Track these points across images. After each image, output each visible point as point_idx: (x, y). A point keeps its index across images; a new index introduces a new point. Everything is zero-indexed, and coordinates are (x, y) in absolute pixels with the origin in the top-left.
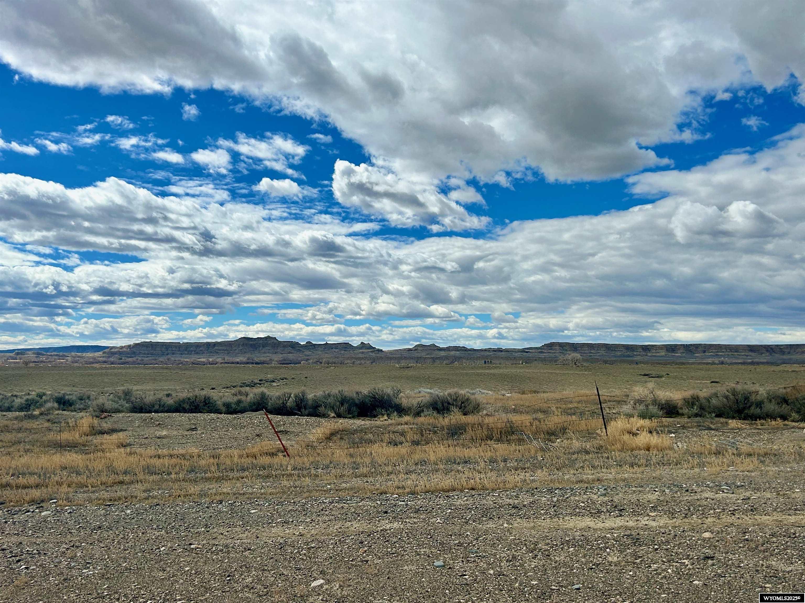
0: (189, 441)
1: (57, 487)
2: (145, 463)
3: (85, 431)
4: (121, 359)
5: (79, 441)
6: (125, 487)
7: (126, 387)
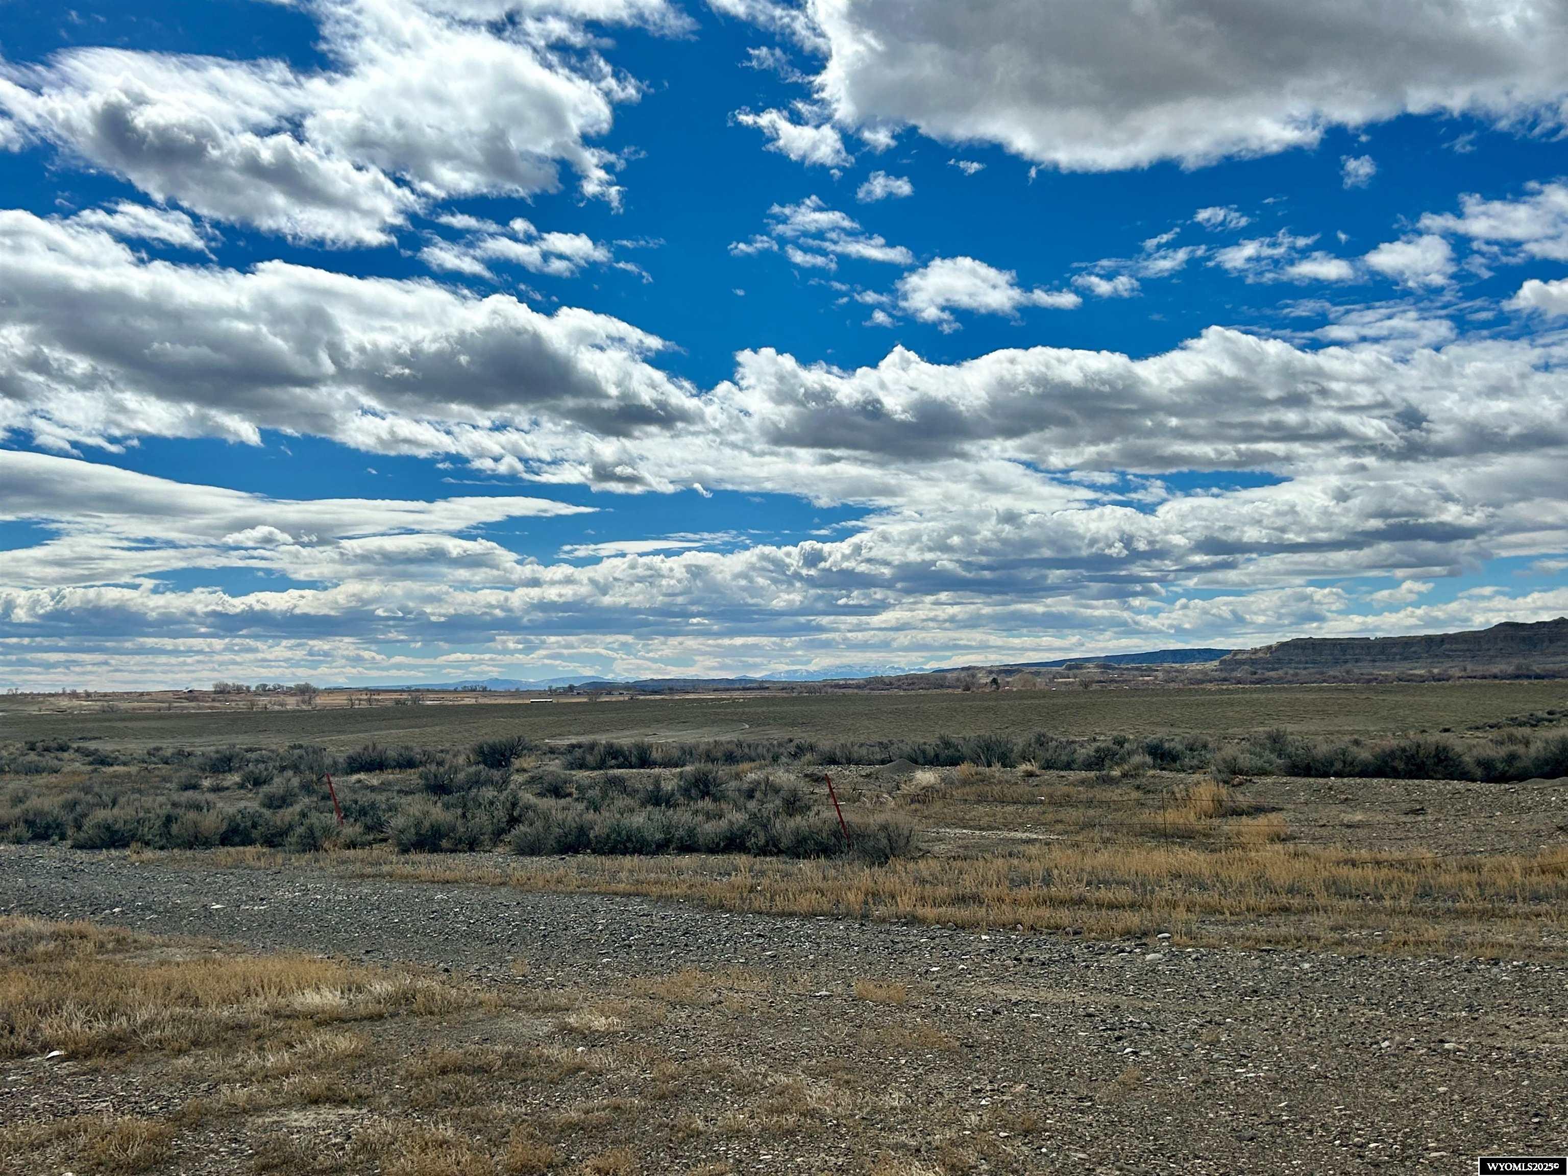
0: (1410, 835)
1: (1167, 909)
2: (1327, 873)
3: (1205, 808)
4: (1255, 673)
5: (1198, 827)
6: (1292, 918)
7: (1273, 726)
